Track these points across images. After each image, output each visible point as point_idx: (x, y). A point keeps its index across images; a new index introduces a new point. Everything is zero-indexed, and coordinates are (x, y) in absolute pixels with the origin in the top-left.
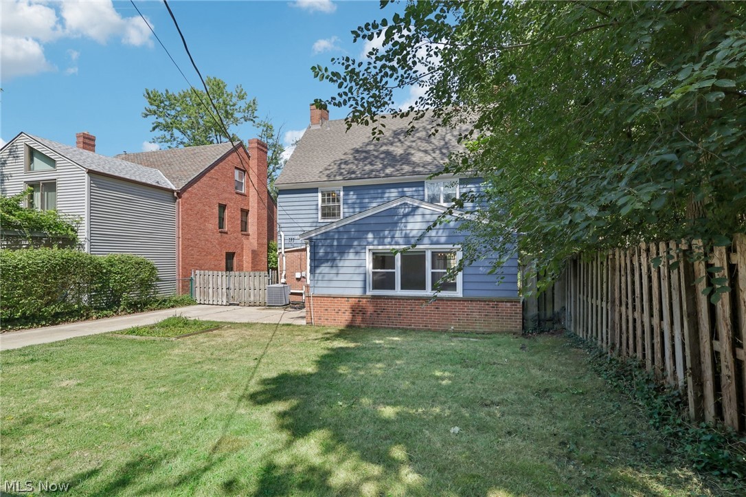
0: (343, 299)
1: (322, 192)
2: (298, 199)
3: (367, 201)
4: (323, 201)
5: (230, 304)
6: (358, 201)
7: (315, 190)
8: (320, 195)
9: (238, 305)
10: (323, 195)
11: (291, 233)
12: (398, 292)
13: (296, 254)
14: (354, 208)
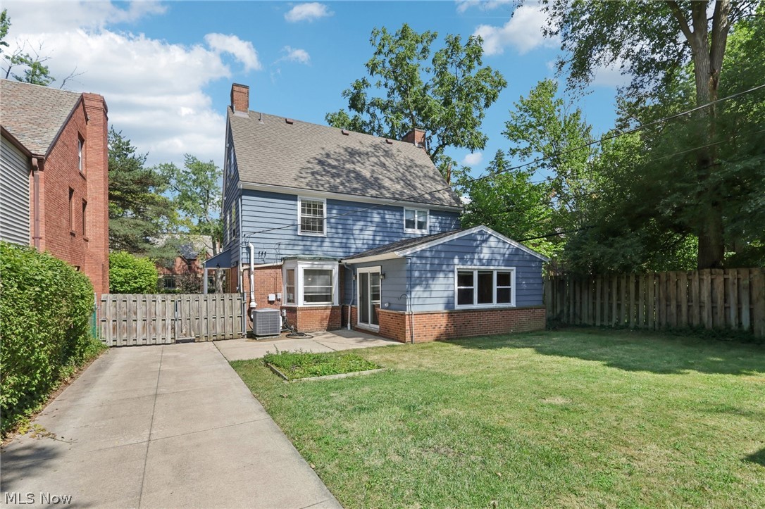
0: (439, 315)
1: (302, 201)
2: (271, 205)
3: (350, 222)
4: (303, 211)
5: (178, 342)
6: (342, 221)
7: (293, 198)
8: (299, 203)
9: (193, 341)
10: (303, 205)
11: (261, 246)
12: (476, 305)
13: (272, 271)
14: (337, 228)
